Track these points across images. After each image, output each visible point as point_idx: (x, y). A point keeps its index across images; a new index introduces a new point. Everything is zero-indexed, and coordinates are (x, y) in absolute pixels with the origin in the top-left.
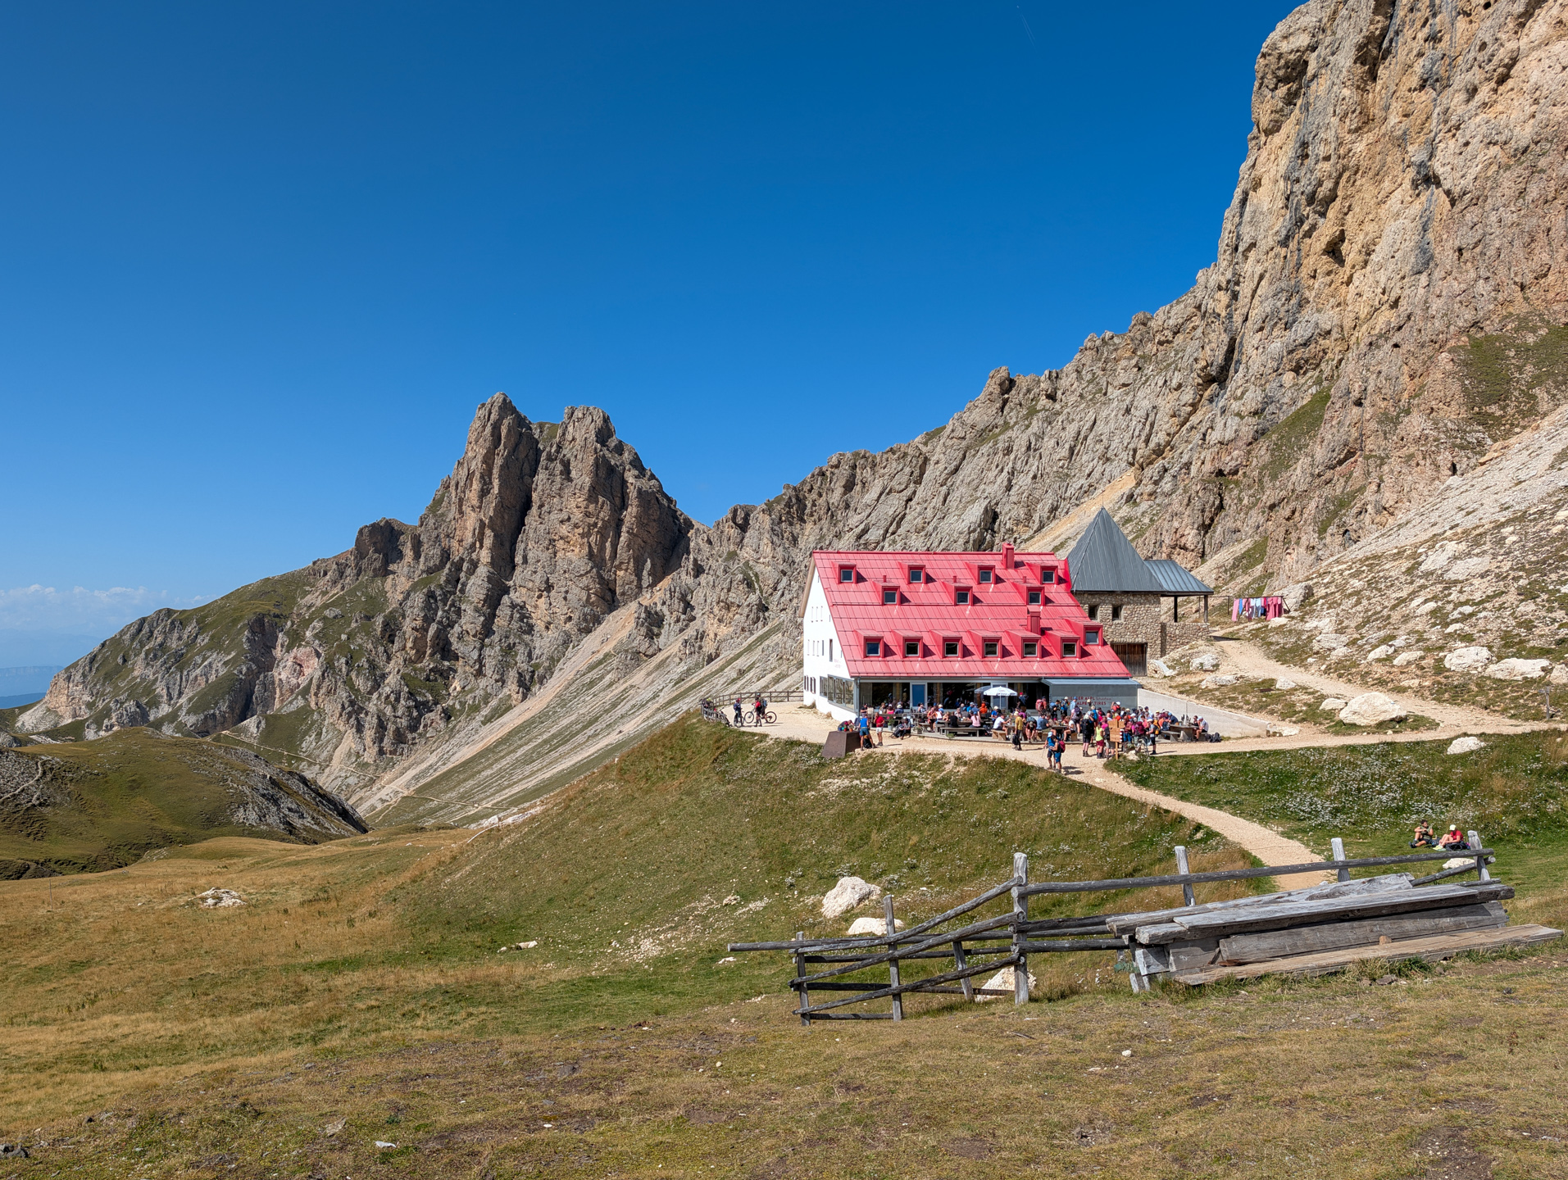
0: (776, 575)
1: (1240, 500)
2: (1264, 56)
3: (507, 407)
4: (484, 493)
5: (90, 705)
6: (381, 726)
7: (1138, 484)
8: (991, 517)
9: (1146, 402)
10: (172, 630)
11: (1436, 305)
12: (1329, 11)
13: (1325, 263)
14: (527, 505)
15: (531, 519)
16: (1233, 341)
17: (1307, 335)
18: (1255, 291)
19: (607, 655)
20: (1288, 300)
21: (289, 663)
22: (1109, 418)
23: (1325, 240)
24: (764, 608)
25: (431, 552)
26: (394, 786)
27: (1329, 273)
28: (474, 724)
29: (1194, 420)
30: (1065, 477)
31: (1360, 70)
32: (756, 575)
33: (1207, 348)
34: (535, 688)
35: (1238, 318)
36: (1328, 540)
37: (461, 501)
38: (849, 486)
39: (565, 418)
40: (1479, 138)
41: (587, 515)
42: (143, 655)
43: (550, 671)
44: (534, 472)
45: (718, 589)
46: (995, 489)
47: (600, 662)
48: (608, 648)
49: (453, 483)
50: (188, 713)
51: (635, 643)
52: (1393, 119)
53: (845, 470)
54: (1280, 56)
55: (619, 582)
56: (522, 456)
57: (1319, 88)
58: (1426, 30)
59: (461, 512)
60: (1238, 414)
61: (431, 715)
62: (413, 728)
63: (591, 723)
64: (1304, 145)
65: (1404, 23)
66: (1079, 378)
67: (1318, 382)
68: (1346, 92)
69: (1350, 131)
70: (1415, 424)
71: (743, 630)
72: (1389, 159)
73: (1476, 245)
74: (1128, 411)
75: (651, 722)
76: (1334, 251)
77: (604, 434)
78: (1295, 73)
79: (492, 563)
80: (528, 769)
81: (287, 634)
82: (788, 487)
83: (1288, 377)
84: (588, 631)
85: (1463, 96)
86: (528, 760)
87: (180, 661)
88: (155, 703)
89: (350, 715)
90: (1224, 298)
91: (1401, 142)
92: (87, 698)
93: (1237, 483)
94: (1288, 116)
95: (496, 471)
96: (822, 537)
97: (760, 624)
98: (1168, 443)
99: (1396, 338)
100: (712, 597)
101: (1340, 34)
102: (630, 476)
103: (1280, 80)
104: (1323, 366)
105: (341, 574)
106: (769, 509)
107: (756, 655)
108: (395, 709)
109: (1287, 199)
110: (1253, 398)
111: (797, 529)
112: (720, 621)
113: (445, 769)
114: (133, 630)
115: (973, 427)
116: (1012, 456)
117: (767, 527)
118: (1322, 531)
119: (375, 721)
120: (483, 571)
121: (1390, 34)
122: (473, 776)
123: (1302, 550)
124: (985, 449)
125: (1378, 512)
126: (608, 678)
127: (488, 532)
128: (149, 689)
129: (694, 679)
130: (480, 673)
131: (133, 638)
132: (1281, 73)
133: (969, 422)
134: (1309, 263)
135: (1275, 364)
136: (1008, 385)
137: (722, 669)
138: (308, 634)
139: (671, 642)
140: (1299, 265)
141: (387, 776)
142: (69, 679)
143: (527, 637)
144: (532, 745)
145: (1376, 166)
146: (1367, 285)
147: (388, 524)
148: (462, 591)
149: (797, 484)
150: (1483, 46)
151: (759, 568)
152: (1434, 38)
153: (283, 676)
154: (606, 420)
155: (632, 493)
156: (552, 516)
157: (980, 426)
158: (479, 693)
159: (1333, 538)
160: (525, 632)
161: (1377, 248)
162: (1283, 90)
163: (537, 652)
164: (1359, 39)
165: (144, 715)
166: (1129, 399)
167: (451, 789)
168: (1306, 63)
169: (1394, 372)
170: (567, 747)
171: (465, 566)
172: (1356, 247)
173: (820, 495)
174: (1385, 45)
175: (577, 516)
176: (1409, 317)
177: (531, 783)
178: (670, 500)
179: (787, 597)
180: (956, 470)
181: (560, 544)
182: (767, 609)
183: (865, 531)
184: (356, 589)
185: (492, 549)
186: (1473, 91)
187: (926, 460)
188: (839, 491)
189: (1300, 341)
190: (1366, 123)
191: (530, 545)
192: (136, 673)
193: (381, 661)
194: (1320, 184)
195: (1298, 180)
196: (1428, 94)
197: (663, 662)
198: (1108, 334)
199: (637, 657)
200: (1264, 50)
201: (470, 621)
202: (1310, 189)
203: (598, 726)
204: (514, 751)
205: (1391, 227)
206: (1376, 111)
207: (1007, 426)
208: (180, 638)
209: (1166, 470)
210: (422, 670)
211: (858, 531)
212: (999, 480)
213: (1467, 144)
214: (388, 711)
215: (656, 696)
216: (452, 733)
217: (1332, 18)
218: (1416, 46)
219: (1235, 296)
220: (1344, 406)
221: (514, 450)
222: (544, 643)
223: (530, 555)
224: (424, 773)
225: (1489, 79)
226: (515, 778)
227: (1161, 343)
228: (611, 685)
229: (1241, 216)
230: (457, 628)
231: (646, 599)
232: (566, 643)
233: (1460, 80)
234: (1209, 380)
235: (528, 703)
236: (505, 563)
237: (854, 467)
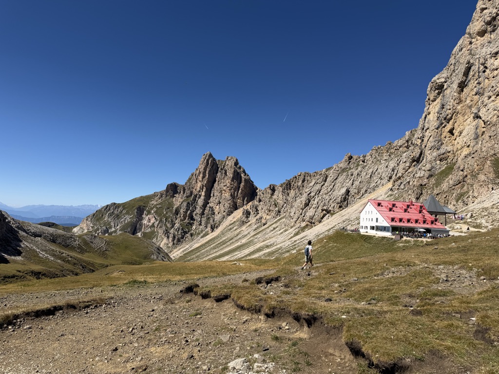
0: (283, 203)
1: (427, 192)
2: (432, 83)
3: (211, 156)
4: (203, 177)
5: (92, 227)
6: (174, 237)
7: (394, 186)
8: (348, 192)
9: (392, 165)
10: (116, 208)
11: (484, 149)
12: (450, 74)
13: (449, 135)
14: (215, 181)
15: (216, 185)
16: (421, 152)
17: (444, 152)
18: (428, 140)
19: (235, 222)
20: (438, 143)
21: (147, 219)
22: (382, 168)
23: (449, 129)
24: (279, 212)
25: (188, 192)
26: (177, 253)
27: (450, 137)
28: (198, 238)
29: (409, 170)
30: (369, 182)
31: (459, 89)
32: (278, 203)
33: (414, 153)
34: (215, 229)
35: (423, 146)
36: (459, 203)
37: (197, 179)
38: (303, 181)
39: (226, 159)
40: (492, 108)
41: (231, 184)
42: (107, 214)
43: (219, 225)
44: (217, 173)
45: (267, 206)
46: (349, 184)
47: (233, 223)
48: (235, 220)
49: (194, 174)
50: (120, 231)
51: (243, 219)
52: (468, 101)
53: (302, 178)
54: (437, 83)
55: (238, 202)
56: (214, 168)
57: (448, 92)
58: (477, 81)
59: (197, 182)
60: (424, 170)
61: (187, 235)
62: (182, 238)
63: (231, 239)
64: (443, 105)
65: (471, 79)
66: (372, 157)
67: (447, 164)
68: (455, 94)
69: (456, 103)
70: (482, 177)
71: (274, 217)
72: (467, 111)
73: (494, 135)
74: (387, 167)
75: (250, 240)
76: (451, 132)
77: (236, 164)
78: (440, 88)
79: (205, 196)
80: (215, 251)
81: (147, 211)
82: (286, 180)
83: (438, 162)
84: (229, 215)
85: (487, 98)
86: (214, 248)
87: (118, 217)
88: (111, 228)
89: (166, 234)
90: (420, 141)
91: (470, 107)
92: (91, 225)
93: (426, 188)
94: (438, 98)
95: (207, 172)
96: (296, 194)
97: (278, 216)
98: (402, 176)
99: (473, 156)
100: (265, 208)
101: (453, 79)
102: (242, 175)
103: (436, 89)
104: (448, 160)
105: (162, 196)
106: (281, 186)
107: (278, 224)
108: (178, 233)
109: (438, 118)
110: (428, 166)
111: (289, 191)
112: (267, 214)
113: (191, 249)
114: (105, 208)
115: (341, 168)
116: (353, 176)
117: (281, 190)
118: (457, 201)
119: (173, 235)
120: (202, 197)
121: (467, 81)
122: (199, 252)
123: (452, 206)
124: (345, 174)
125: (473, 198)
126: (235, 228)
127: (204, 188)
128: (109, 224)
129: (261, 229)
130: (200, 225)
131: (105, 210)
132: (437, 87)
133: (340, 166)
134: (444, 134)
135: (434, 159)
136: (351, 158)
137: (268, 227)
138: (152, 211)
139: (253, 219)
140: (441, 134)
141: (175, 250)
142: (87, 220)
143: (213, 216)
144: (215, 244)
145: (463, 112)
146: (460, 141)
147: (175, 183)
148: (197, 203)
149: (289, 179)
150: (493, 87)
151: (278, 201)
152: (479, 83)
153: (145, 222)
154: (237, 160)
155: (243, 179)
156: (221, 184)
157: (343, 168)
158: (200, 230)
159: (460, 203)
160: (213, 214)
161: (463, 132)
162: (437, 91)
163: (216, 220)
164: (459, 81)
165: (108, 231)
166: (387, 164)
167: (194, 255)
168: (444, 86)
169: (472, 164)
170: (225, 245)
171: (198, 196)
172: (457, 132)
173: (295, 183)
174: (466, 83)
175: (228, 185)
176: (476, 151)
177: (218, 254)
178: (252, 182)
179: (286, 209)
180: (336, 179)
181: (223, 192)
182: (280, 212)
183: (310, 193)
184: (165, 200)
185: (205, 192)
186: (490, 97)
187: (327, 176)
188: (301, 182)
189: (442, 153)
190: (460, 102)
191: (215, 192)
192: (105, 219)
193: (174, 220)
194: (448, 115)
195: (441, 114)
196: (477, 97)
197: (250, 224)
198: (380, 146)
199: (243, 223)
200: (432, 81)
201: (198, 210)
202: (445, 116)
203: (233, 240)
204: (210, 246)
205: (467, 128)
206: (463, 99)
207: (350, 169)
208: (117, 211)
209: (402, 183)
210: (185, 222)
211: (308, 193)
212: (350, 182)
213: (488, 110)
214: (176, 233)
215: (249, 233)
216: (193, 240)
217: (451, 75)
218: (474, 85)
219: (423, 141)
220: (458, 171)
221: (212, 167)
222: (217, 217)
223: (215, 194)
224: (185, 250)
225: (494, 95)
226: (211, 253)
227: (396, 150)
228: (236, 230)
229: (425, 121)
230: (195, 212)
231: (245, 207)
232: (224, 218)
233: (486, 94)
234: (414, 161)
235: (213, 233)
236: (208, 196)
237: (305, 176)
